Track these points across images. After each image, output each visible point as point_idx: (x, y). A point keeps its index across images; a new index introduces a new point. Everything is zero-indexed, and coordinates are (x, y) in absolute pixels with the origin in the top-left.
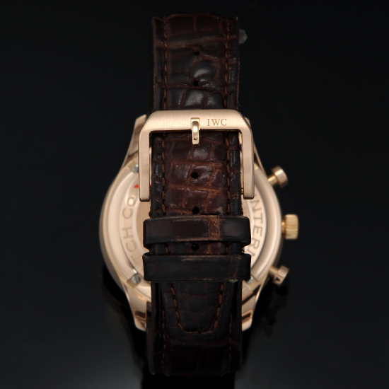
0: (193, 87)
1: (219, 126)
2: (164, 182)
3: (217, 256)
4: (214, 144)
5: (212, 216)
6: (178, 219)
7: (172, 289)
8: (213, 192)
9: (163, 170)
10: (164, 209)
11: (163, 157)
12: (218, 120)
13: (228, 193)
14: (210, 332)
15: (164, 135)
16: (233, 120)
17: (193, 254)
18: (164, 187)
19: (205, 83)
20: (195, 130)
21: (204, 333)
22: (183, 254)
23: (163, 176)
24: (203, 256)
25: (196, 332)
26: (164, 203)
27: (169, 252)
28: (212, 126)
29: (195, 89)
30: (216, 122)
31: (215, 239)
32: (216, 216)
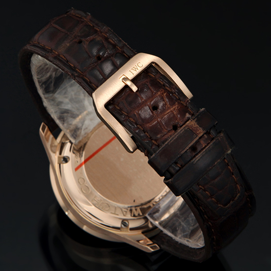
0: (99, 62)
1: (139, 70)
2: (140, 127)
3: (211, 144)
4: (147, 82)
5: (188, 122)
6: (171, 140)
7: (200, 187)
8: (174, 109)
9: (134, 121)
10: (155, 143)
11: (126, 114)
12: (135, 67)
13: (182, 102)
14: (239, 195)
15: (112, 102)
16: (144, 60)
17: (197, 154)
18: (143, 130)
19: (104, 54)
20: (129, 83)
21: (236, 199)
22: (192, 159)
23: (137, 124)
24: (204, 150)
25: (231, 202)
26: (152, 140)
27: (181, 166)
28: (136, 73)
29: (102, 62)
30: (135, 68)
31: (201, 134)
32: (190, 121)
